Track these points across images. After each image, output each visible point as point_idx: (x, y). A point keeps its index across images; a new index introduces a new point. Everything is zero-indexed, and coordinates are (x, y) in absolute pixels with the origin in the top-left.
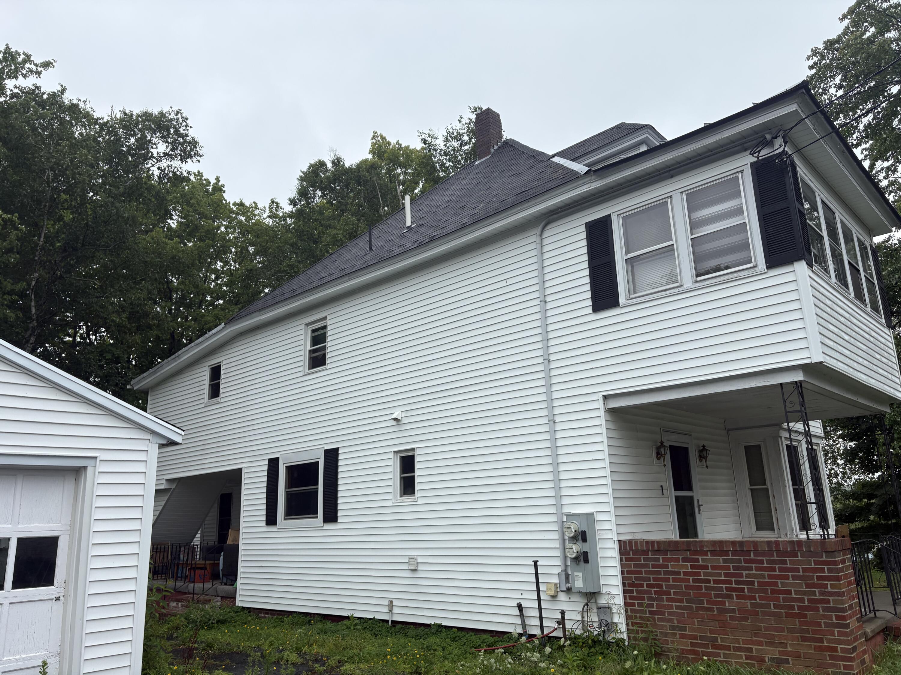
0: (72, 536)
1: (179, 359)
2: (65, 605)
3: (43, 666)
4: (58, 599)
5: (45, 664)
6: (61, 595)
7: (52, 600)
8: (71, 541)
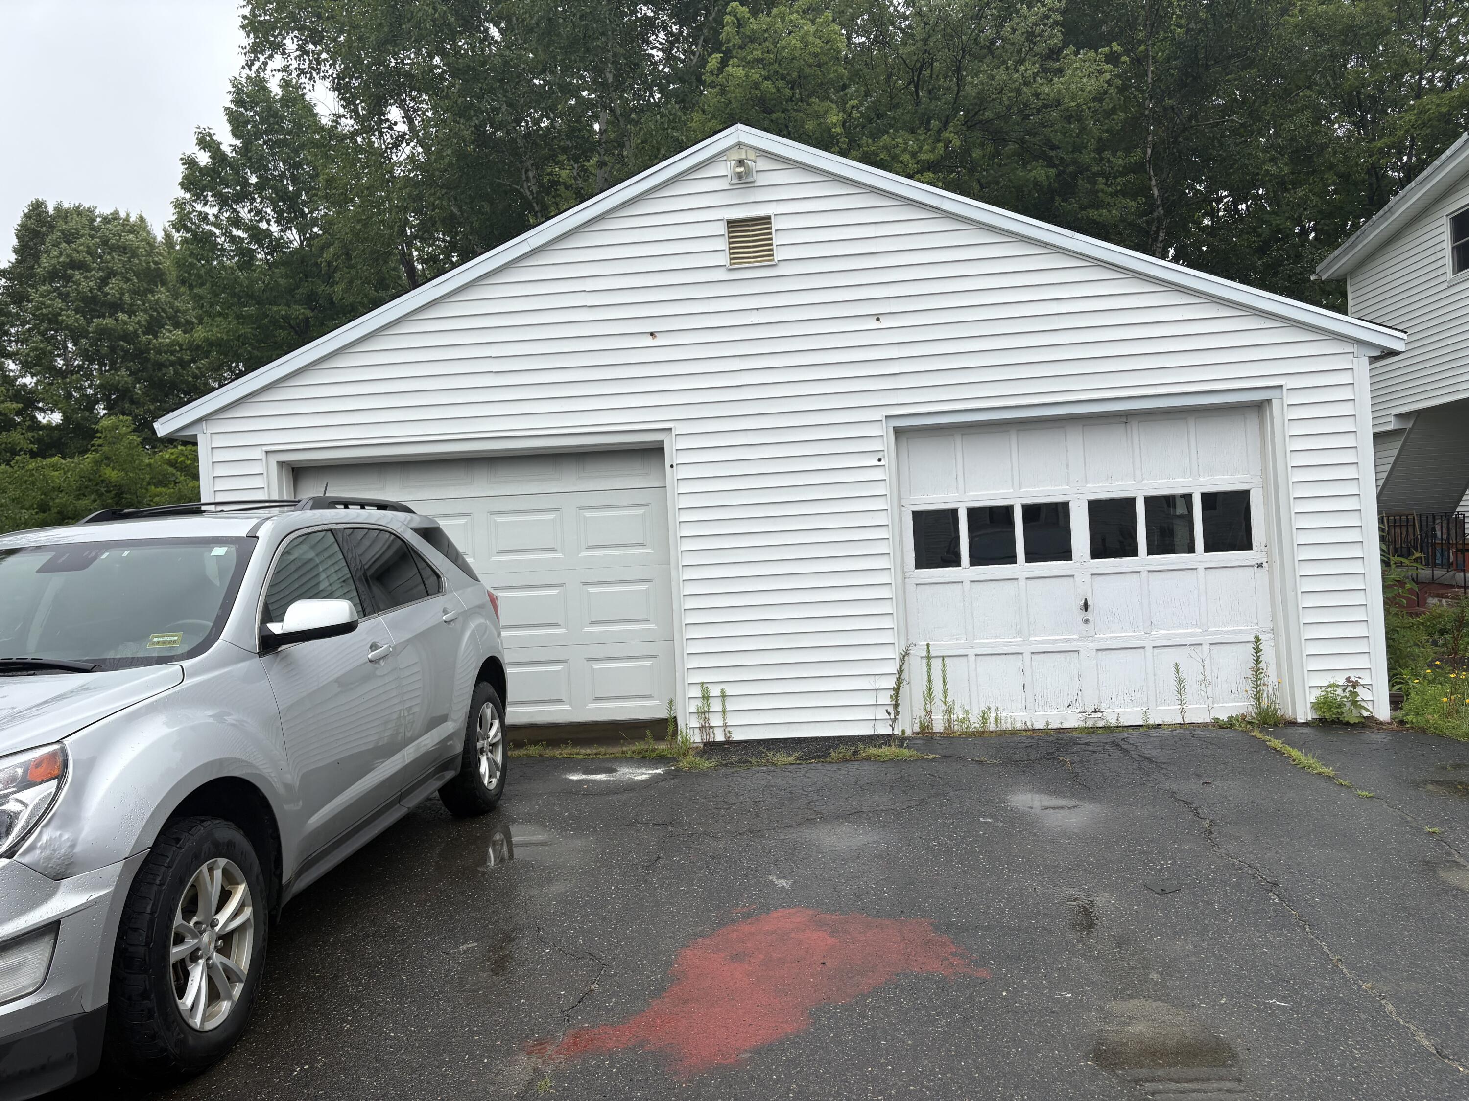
0: (1265, 489)
1: (1392, 214)
2: (1271, 573)
3: (1256, 642)
4: (1260, 566)
5: (1257, 640)
6: (1264, 560)
7: (1253, 566)
8: (1266, 496)
